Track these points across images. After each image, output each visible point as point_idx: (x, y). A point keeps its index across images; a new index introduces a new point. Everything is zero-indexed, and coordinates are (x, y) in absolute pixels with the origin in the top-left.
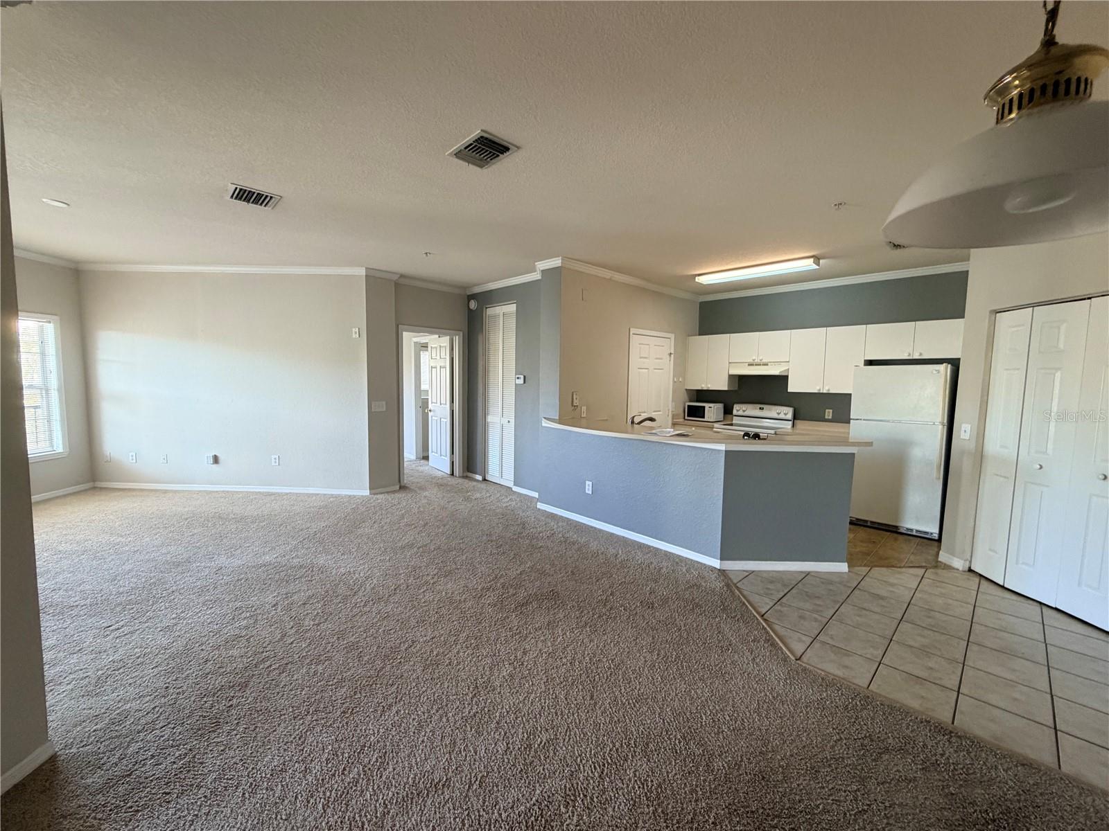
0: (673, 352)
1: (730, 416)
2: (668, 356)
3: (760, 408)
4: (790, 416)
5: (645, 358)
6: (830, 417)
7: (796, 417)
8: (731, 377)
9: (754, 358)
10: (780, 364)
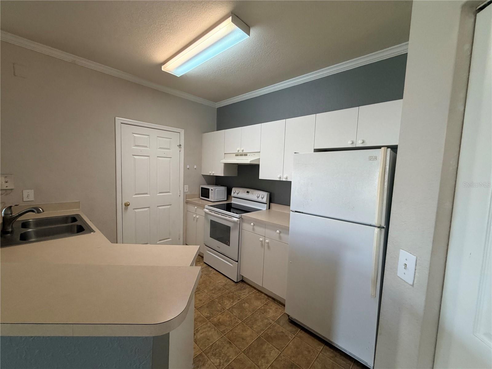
0: (182, 144)
1: (230, 197)
2: (177, 147)
3: (248, 192)
4: (265, 200)
8: (228, 166)
9: (238, 149)
10: (254, 155)
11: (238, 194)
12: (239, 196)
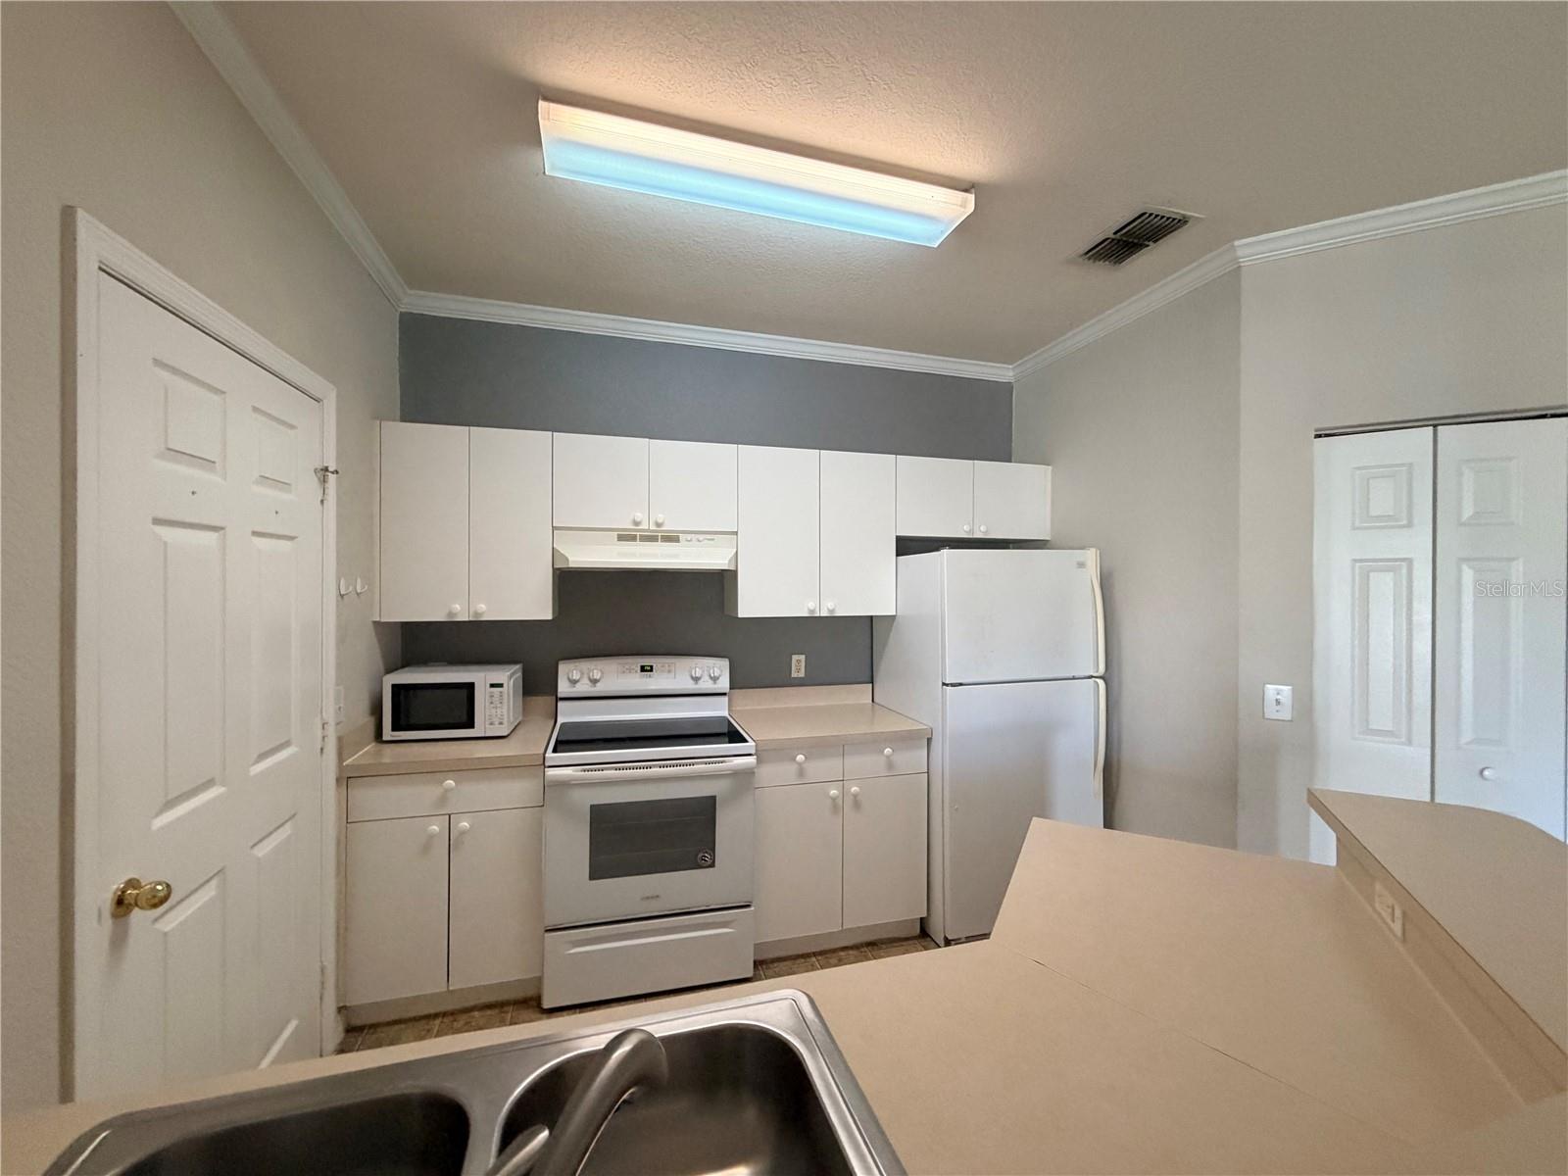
0: (331, 465)
2: (313, 481)
3: (643, 669)
4: (724, 684)
6: (802, 674)
7: (736, 681)
8: (563, 576)
9: (637, 517)
10: (713, 540)
11: (594, 682)
12: (601, 689)
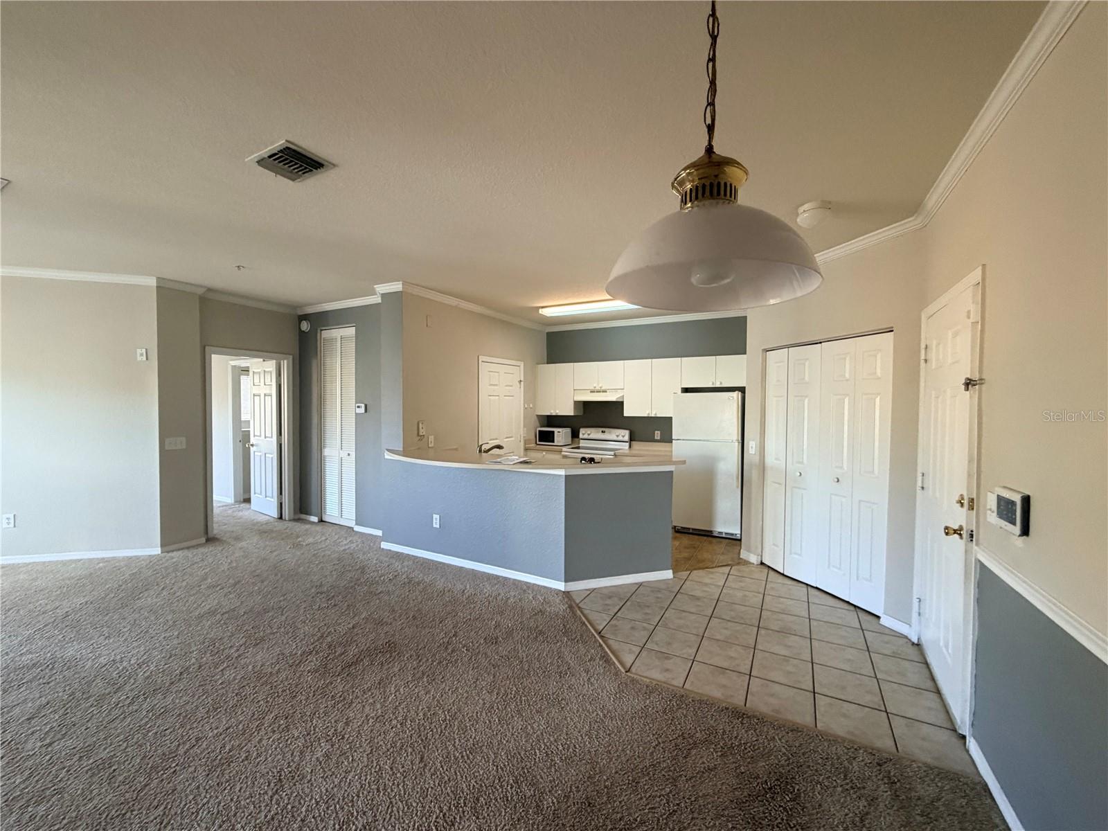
0: (522, 379)
1: (576, 440)
2: (518, 384)
3: (602, 432)
4: (627, 438)
5: (496, 385)
6: (659, 438)
7: (632, 439)
8: (577, 403)
9: (595, 385)
10: (616, 391)
11: (589, 435)
12: (591, 437)
